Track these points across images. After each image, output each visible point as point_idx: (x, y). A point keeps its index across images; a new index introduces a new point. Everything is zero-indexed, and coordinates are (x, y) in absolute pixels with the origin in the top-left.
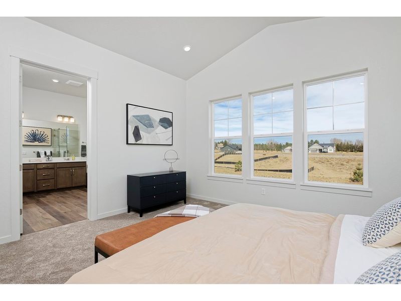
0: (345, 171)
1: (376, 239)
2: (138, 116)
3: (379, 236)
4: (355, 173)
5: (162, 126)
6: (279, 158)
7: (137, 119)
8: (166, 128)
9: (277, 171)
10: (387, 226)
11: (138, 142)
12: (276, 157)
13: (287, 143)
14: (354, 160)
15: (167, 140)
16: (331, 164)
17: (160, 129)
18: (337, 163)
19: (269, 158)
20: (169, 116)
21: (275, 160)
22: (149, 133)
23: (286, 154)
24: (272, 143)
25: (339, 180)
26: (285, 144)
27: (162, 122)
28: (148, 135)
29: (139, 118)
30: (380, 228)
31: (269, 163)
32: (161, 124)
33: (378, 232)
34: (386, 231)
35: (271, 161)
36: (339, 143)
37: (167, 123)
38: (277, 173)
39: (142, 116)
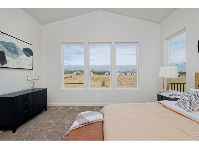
0: (99, 82)
1: (194, 109)
2: (4, 42)
3: (195, 108)
4: (103, 83)
5: (25, 54)
6: (73, 78)
7: (3, 45)
8: (28, 56)
9: (72, 84)
10: (197, 103)
11: (4, 66)
12: (71, 77)
13: (74, 71)
14: (101, 78)
15: (29, 65)
16: (94, 79)
17: (24, 56)
18: (96, 79)
19: (68, 77)
20: (30, 47)
21: (71, 78)
22: (15, 59)
23: (74, 75)
24: (67, 70)
25: (98, 86)
26: (73, 71)
27: (25, 51)
28: (13, 60)
29: (5, 44)
30: (194, 105)
31: (68, 80)
32: (24, 52)
33: (194, 106)
34: (197, 106)
35: (69, 79)
36: (94, 71)
37: (29, 52)
38: (73, 85)
39: (8, 43)
